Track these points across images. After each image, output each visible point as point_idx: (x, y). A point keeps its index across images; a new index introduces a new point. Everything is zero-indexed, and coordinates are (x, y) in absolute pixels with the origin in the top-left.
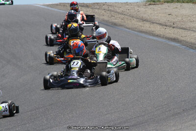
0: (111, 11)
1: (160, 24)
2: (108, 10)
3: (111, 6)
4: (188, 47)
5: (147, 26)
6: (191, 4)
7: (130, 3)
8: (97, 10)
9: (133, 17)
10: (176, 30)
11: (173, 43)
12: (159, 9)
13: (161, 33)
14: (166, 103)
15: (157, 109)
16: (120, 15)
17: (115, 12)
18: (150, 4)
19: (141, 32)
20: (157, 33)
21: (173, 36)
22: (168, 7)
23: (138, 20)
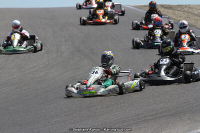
0: (189, 13)
8: (177, 12)
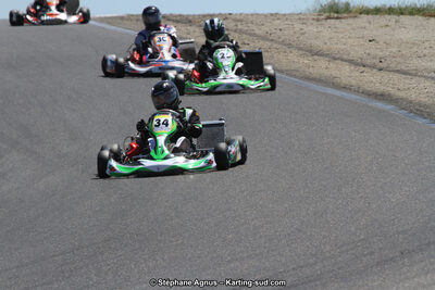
0: (241, 32)
1: (351, 62)
2: (235, 31)
3: (241, 21)
4: (411, 112)
5: (321, 67)
6: (420, 18)
7: (284, 15)
9: (290, 46)
10: (386, 76)
11: (379, 105)
12: (348, 27)
13: (353, 82)
14: (362, 237)
15: (343, 249)
16: (261, 42)
17: (251, 35)
18: (328, 18)
19: (308, 78)
20: (344, 81)
21: (378, 88)
22: (367, 25)
23: (301, 52)
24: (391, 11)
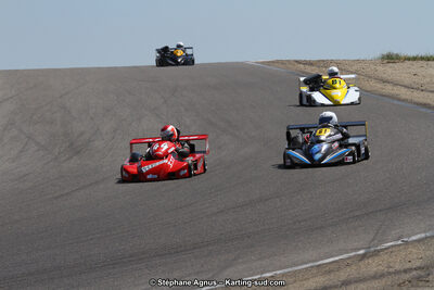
1: (405, 86)
5: (389, 89)
9: (370, 77)
10: (426, 94)
11: (424, 110)
12: (401, 68)
13: (408, 98)
18: (388, 62)
24: (422, 58)
